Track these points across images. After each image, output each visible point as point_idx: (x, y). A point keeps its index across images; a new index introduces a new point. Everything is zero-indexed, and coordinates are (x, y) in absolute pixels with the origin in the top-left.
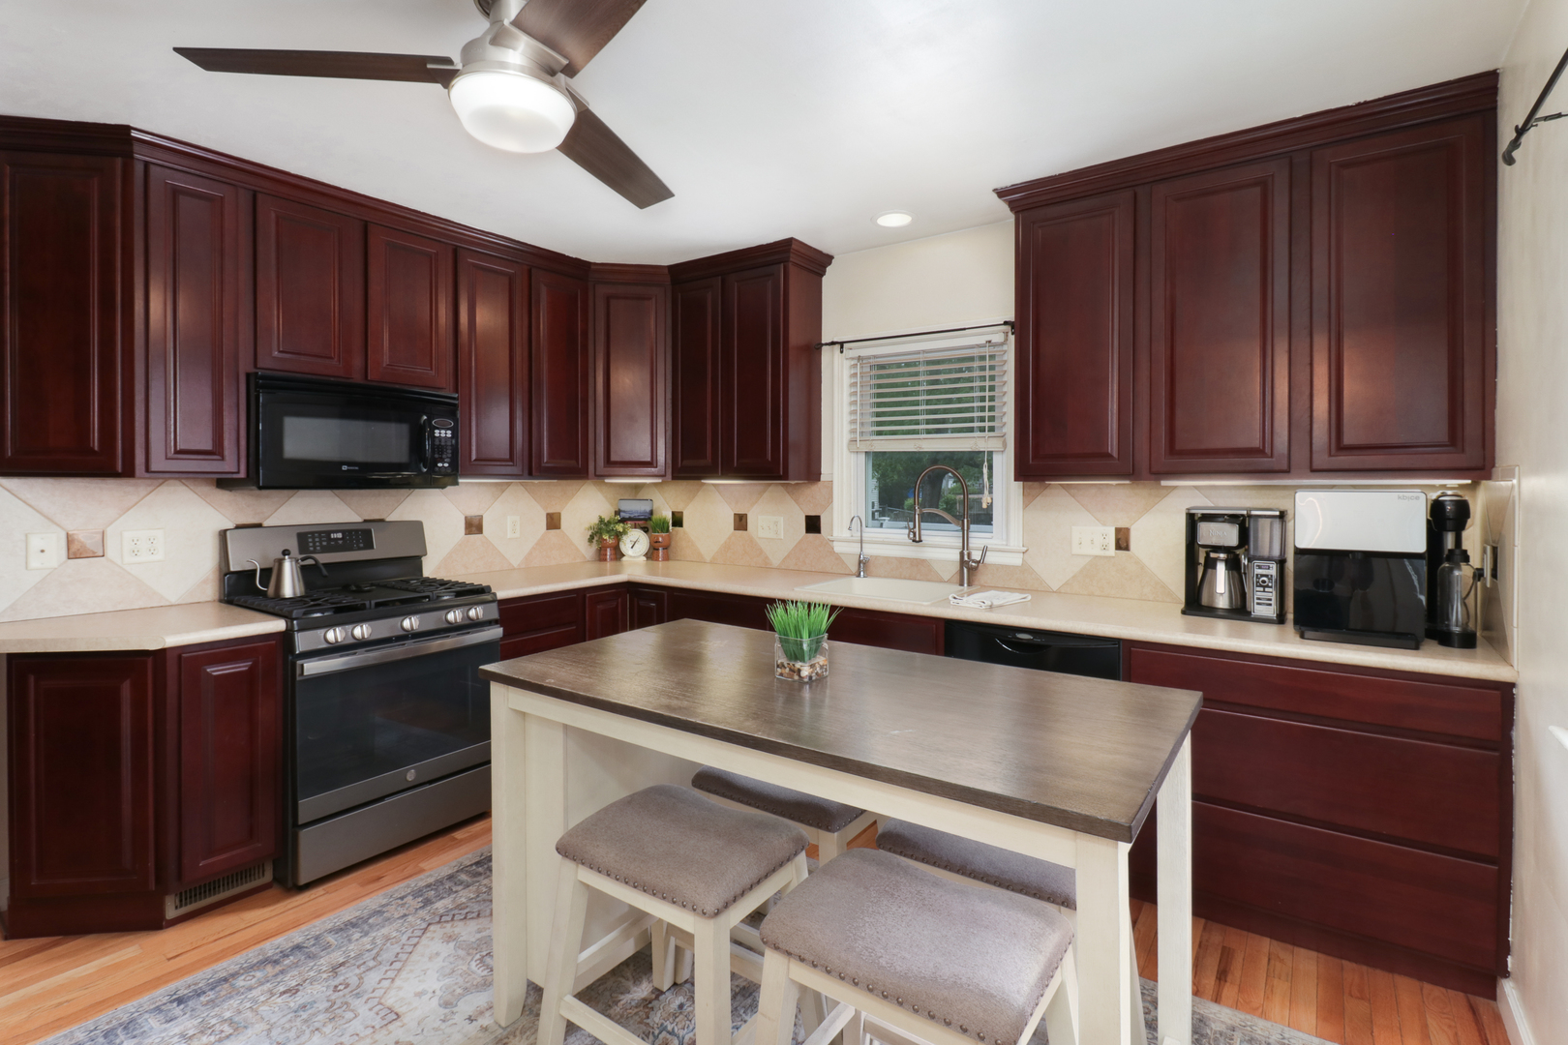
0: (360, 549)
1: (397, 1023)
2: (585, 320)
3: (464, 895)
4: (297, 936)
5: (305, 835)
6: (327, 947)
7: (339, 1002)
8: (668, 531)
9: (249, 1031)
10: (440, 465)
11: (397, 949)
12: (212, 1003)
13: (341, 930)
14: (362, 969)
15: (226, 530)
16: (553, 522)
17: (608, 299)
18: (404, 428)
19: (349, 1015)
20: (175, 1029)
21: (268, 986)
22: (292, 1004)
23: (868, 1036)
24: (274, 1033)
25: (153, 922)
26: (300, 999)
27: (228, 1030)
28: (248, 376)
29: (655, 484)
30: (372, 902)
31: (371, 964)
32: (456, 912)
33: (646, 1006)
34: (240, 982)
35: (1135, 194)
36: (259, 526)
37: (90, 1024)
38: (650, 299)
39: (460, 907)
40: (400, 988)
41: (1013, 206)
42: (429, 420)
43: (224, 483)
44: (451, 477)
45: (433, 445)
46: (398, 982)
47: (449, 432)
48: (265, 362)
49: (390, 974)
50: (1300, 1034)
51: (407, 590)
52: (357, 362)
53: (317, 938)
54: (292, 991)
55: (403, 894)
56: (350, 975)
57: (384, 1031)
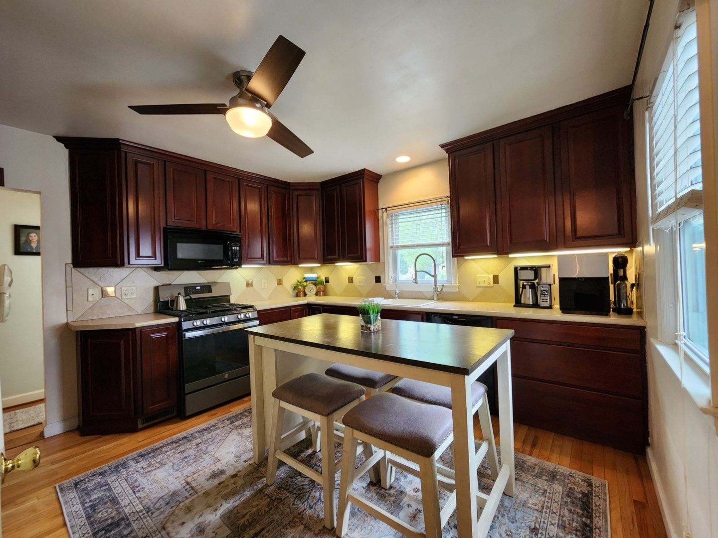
0: (206, 293)
1: (219, 463)
2: (289, 205)
3: (245, 420)
4: (184, 434)
5: (188, 397)
6: (195, 438)
7: (198, 456)
8: (323, 285)
9: (166, 466)
10: (235, 260)
11: (220, 438)
12: (153, 457)
13: (200, 432)
14: (207, 445)
15: (158, 286)
16: (280, 282)
17: (297, 196)
18: (221, 246)
19: (202, 460)
20: (140, 465)
21: (173, 451)
22: (182, 457)
23: (390, 465)
24: (175, 466)
25: (134, 430)
26: (184, 455)
27: (158, 465)
28: (164, 228)
29: (318, 267)
30: (213, 422)
31: (211, 443)
32: (243, 425)
33: (310, 457)
34: (164, 449)
35: (493, 144)
36: (170, 285)
37: (109, 464)
38: (313, 195)
39: (244, 424)
40: (220, 451)
41: (447, 151)
42: (230, 243)
43: (156, 269)
44: (239, 264)
45: (232, 253)
46: (220, 449)
47: (238, 248)
48: (170, 223)
49: (218, 446)
50: (563, 467)
51: (223, 307)
52: (204, 222)
53: (192, 434)
54: (182, 452)
55: (224, 419)
56: (203, 447)
57: (214, 465)
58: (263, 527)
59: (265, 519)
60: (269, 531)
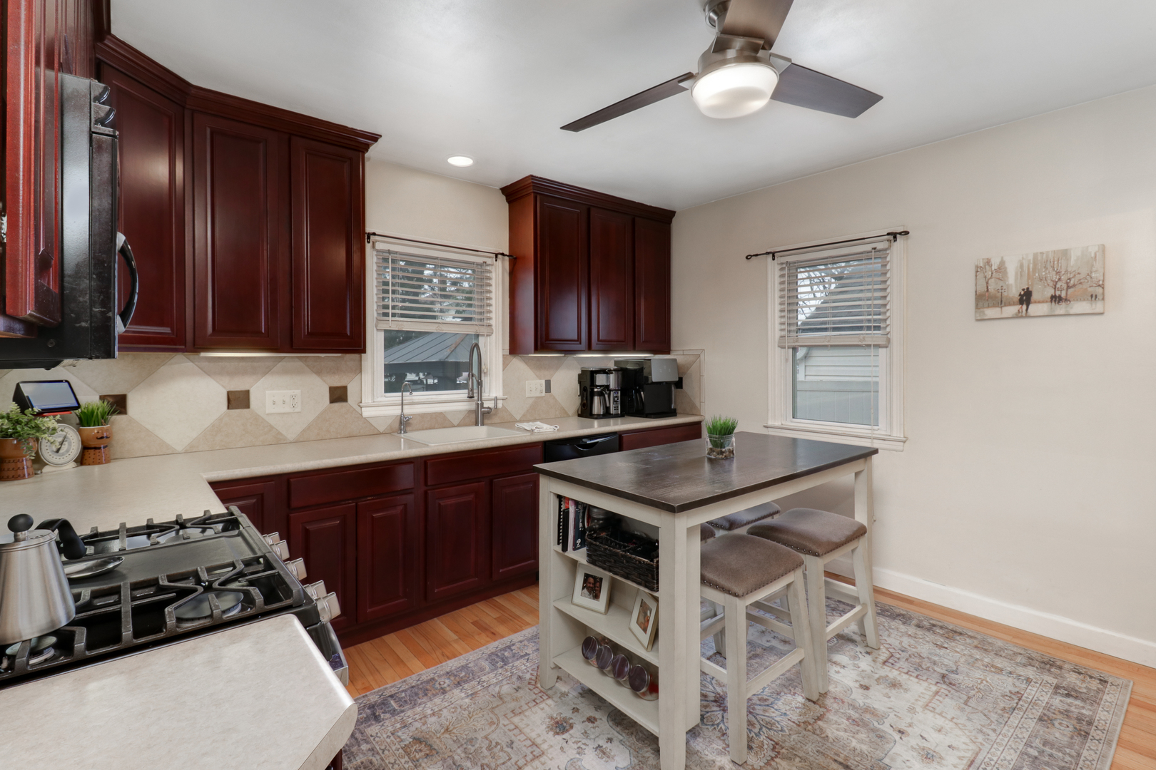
58: (831, 761)
59: (817, 761)
60: (836, 754)
